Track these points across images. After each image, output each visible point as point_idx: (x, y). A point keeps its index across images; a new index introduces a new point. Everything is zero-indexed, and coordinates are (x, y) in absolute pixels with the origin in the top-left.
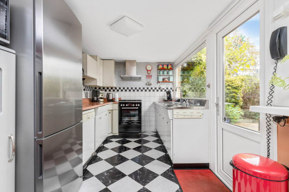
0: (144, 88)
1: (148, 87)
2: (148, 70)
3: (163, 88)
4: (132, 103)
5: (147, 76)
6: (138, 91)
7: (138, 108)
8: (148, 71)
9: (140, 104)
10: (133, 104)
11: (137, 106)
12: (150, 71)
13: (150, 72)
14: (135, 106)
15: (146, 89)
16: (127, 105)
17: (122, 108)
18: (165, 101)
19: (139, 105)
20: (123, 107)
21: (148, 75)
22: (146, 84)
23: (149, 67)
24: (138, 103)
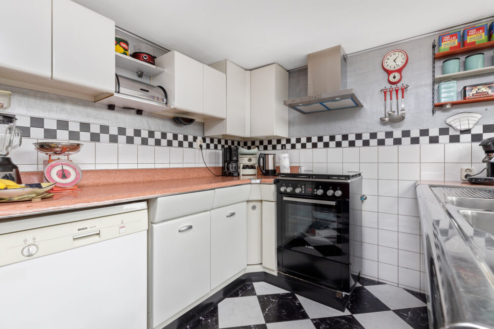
0: (373, 136)
1: (388, 128)
2: (392, 69)
3: (464, 128)
4: (318, 185)
5: (385, 93)
6: (352, 144)
7: (333, 203)
8: (389, 72)
9: (345, 188)
10: (318, 189)
11: (333, 198)
12: (399, 71)
13: (397, 75)
14: (324, 197)
15: (381, 136)
16: (298, 191)
17: (285, 198)
18: (474, 181)
19: (339, 193)
20: (286, 194)
21: (388, 86)
22: (382, 120)
23: (394, 57)
24: (335, 186)
